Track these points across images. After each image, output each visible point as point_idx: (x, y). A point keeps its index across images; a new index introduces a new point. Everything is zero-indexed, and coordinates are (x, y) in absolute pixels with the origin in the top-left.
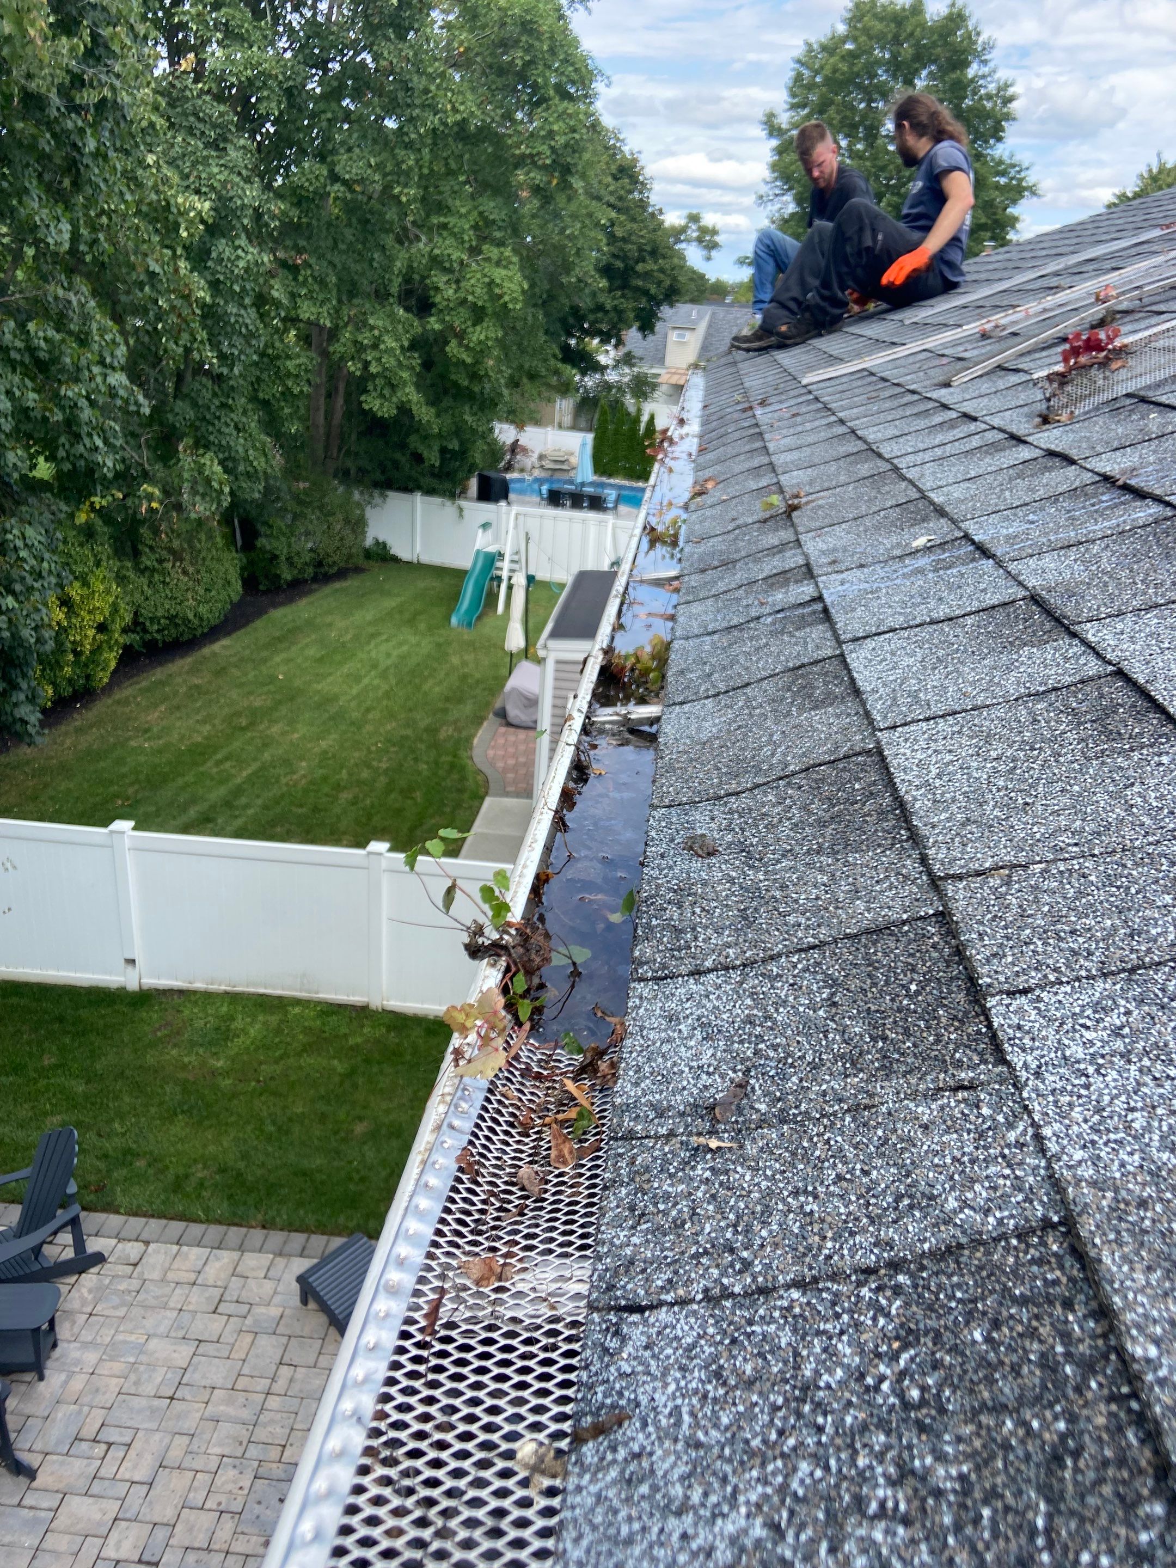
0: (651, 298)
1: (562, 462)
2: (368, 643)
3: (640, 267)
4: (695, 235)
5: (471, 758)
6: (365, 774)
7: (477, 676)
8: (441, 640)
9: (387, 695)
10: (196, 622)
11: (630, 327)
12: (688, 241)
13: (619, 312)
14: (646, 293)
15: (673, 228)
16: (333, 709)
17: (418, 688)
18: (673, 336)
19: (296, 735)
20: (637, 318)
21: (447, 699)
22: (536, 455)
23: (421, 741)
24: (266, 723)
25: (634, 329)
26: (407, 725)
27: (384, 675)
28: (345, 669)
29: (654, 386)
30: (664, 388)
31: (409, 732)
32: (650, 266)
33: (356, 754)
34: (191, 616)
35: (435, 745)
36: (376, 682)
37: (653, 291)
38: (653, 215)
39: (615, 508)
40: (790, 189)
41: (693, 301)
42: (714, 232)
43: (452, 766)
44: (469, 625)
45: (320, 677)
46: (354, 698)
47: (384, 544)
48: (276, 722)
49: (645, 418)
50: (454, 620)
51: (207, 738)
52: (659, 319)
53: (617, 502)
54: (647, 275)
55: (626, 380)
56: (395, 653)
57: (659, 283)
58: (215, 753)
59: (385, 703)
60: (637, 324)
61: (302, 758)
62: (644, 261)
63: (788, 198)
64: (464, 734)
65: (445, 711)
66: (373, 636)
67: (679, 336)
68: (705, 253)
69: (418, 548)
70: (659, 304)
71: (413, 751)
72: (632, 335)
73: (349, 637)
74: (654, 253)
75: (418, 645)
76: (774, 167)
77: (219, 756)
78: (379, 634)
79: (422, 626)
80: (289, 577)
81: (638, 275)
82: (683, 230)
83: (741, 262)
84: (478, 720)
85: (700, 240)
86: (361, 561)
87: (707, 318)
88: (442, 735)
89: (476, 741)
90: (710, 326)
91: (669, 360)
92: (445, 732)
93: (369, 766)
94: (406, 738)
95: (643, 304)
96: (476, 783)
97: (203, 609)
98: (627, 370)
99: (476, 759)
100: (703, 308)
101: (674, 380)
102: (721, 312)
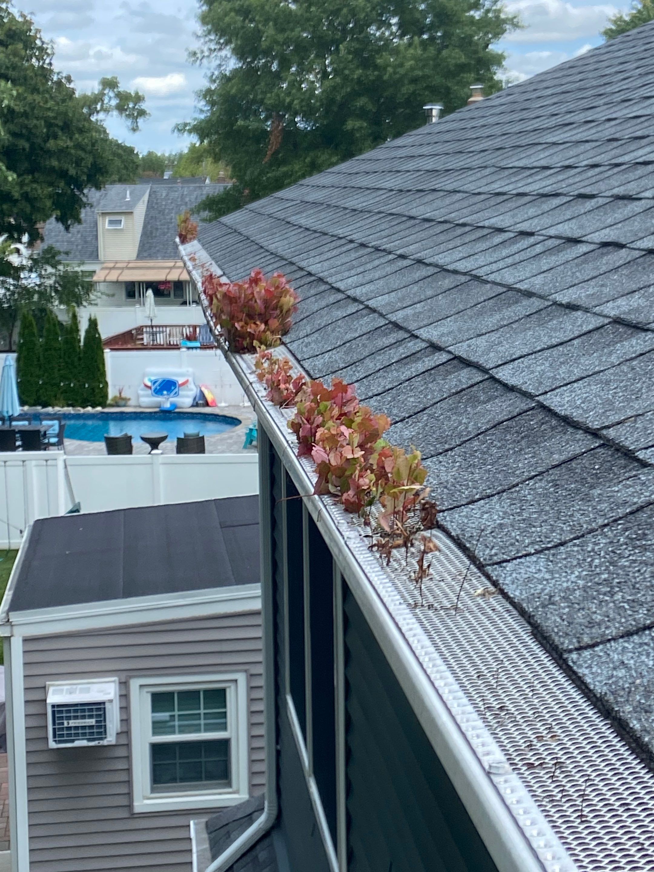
0: (71, 180)
3: (51, 144)
4: (114, 102)
11: (48, 217)
12: (106, 111)
13: (31, 200)
14: (63, 174)
15: (85, 97)
18: (104, 224)
20: (57, 205)
25: (53, 219)
29: (89, 287)
30: (101, 287)
32: (64, 142)
37: (72, 172)
38: (59, 83)
39: (60, 443)
40: (227, 43)
41: (121, 180)
42: (138, 99)
49: (84, 326)
52: (84, 205)
53: (60, 436)
54: (62, 152)
55: (50, 282)
57: (78, 162)
60: (57, 213)
62: (56, 137)
63: (227, 52)
67: (113, 223)
68: (129, 122)
70: (80, 188)
72: (51, 227)
74: (67, 127)
76: (204, 19)
81: (49, 153)
82: (99, 98)
83: (181, 129)
85: (121, 108)
87: (146, 197)
90: (150, 206)
91: (102, 255)
95: (61, 188)
98: (50, 270)
100: (138, 187)
101: (113, 276)
102: (162, 191)
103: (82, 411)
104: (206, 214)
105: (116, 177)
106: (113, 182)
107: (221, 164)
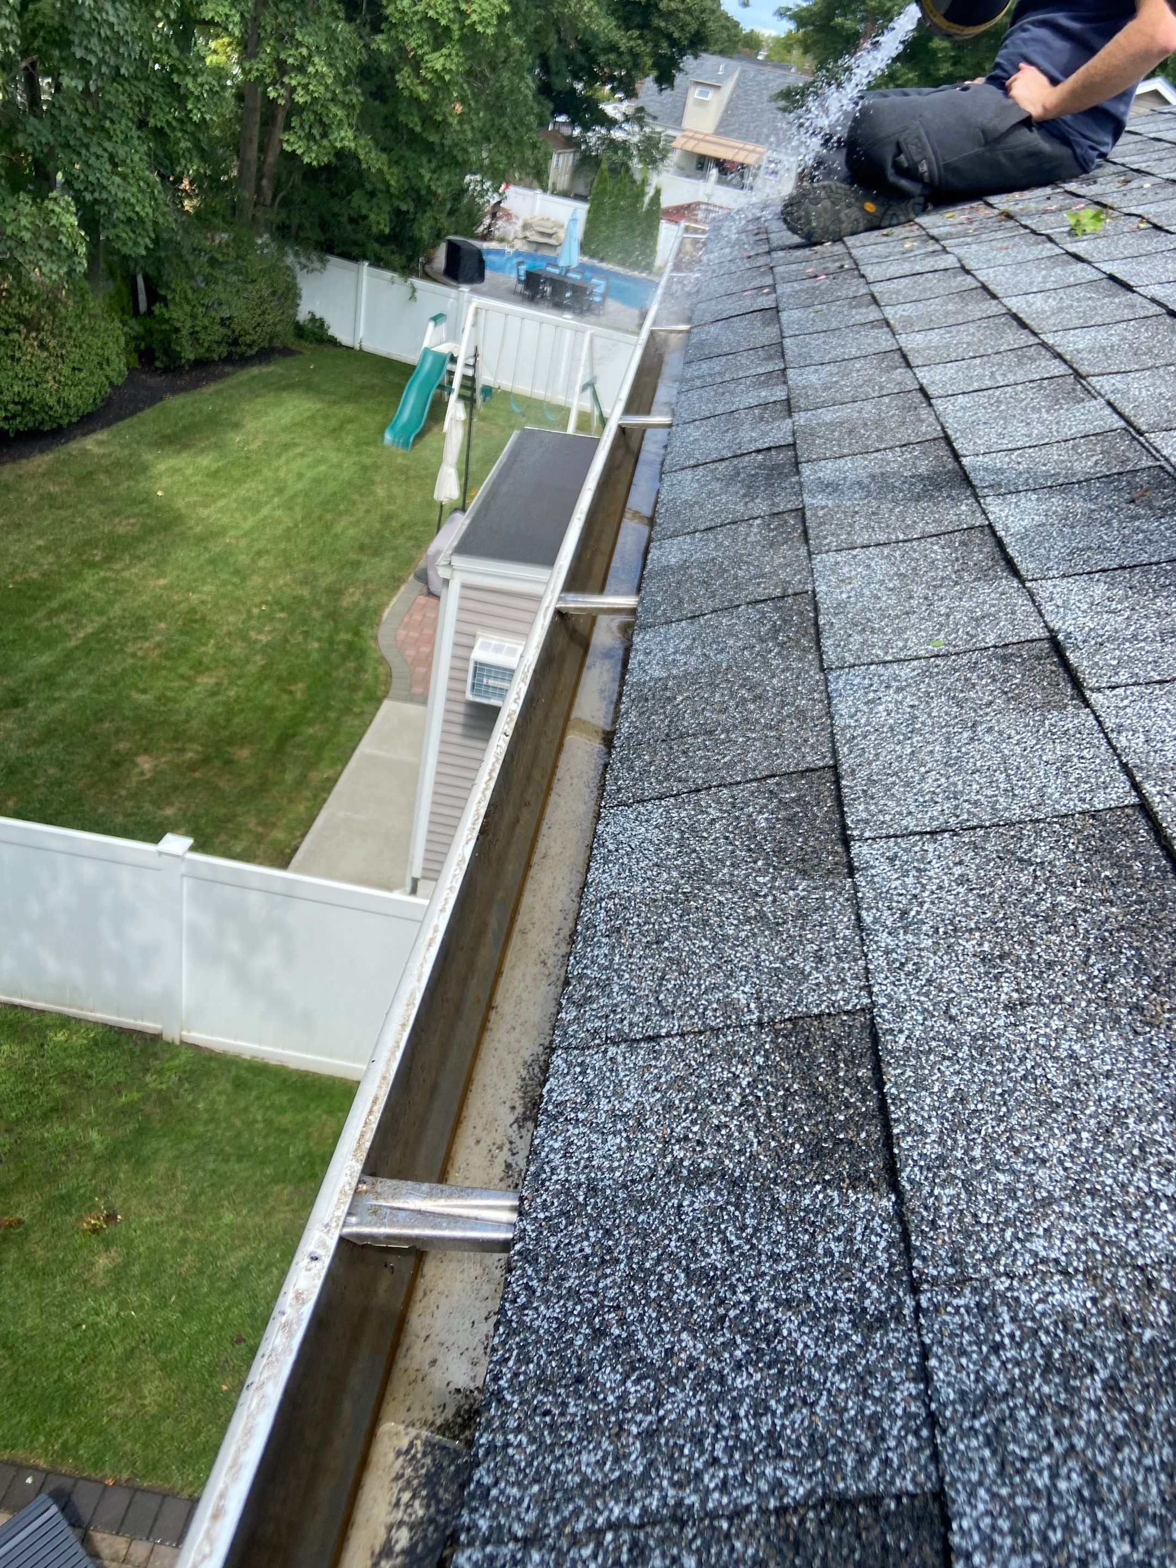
0: (673, 42)
1: (550, 236)
2: (279, 456)
5: (375, 638)
6: (238, 650)
7: (405, 517)
8: (367, 461)
9: (288, 535)
10: (59, 409)
11: (647, 76)
13: (635, 56)
14: (668, 36)
16: (216, 547)
17: (328, 527)
18: (695, 93)
19: (162, 582)
20: (656, 66)
21: (362, 548)
22: (520, 223)
23: (318, 605)
24: (127, 558)
25: (650, 78)
26: (304, 583)
27: (288, 506)
28: (242, 492)
29: (666, 152)
30: (674, 157)
31: (305, 592)
33: (231, 619)
34: (52, 402)
35: (333, 616)
36: (279, 513)
37: (676, 36)
41: (722, 53)
43: (351, 647)
44: (406, 444)
45: (209, 499)
46: (245, 535)
47: (322, 322)
48: (141, 559)
49: (650, 191)
50: (388, 436)
51: (44, 575)
52: (680, 70)
53: (606, 294)
54: (671, 15)
55: (635, 139)
56: (310, 474)
57: (685, 26)
58: (49, 598)
59: (282, 546)
60: (654, 74)
61: (161, 617)
64: (373, 603)
65: (356, 565)
66: (287, 447)
67: (701, 93)
69: (361, 333)
70: (682, 53)
71: (305, 622)
72: (647, 86)
73: (255, 446)
75: (339, 466)
77: (55, 604)
78: (296, 445)
79: (349, 440)
80: (192, 357)
81: (660, 13)
83: (782, 13)
84: (395, 582)
86: (291, 341)
87: (736, 76)
88: (346, 601)
89: (386, 614)
90: (737, 85)
91: (686, 123)
92: (352, 597)
93: (245, 638)
94: (299, 600)
95: (665, 48)
96: (376, 677)
97: (70, 395)
98: (637, 129)
99: (382, 641)
100: (732, 63)
101: (690, 146)
102: (752, 70)
103: (630, 273)
104: (782, 103)
105: (716, 48)
106: (714, 53)
107: (809, 57)
